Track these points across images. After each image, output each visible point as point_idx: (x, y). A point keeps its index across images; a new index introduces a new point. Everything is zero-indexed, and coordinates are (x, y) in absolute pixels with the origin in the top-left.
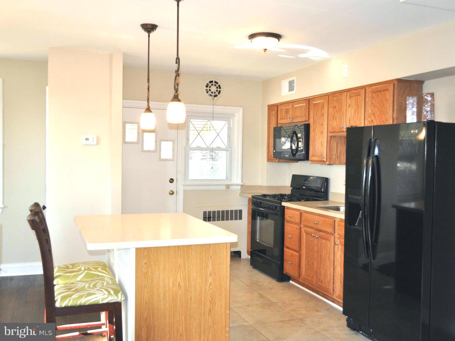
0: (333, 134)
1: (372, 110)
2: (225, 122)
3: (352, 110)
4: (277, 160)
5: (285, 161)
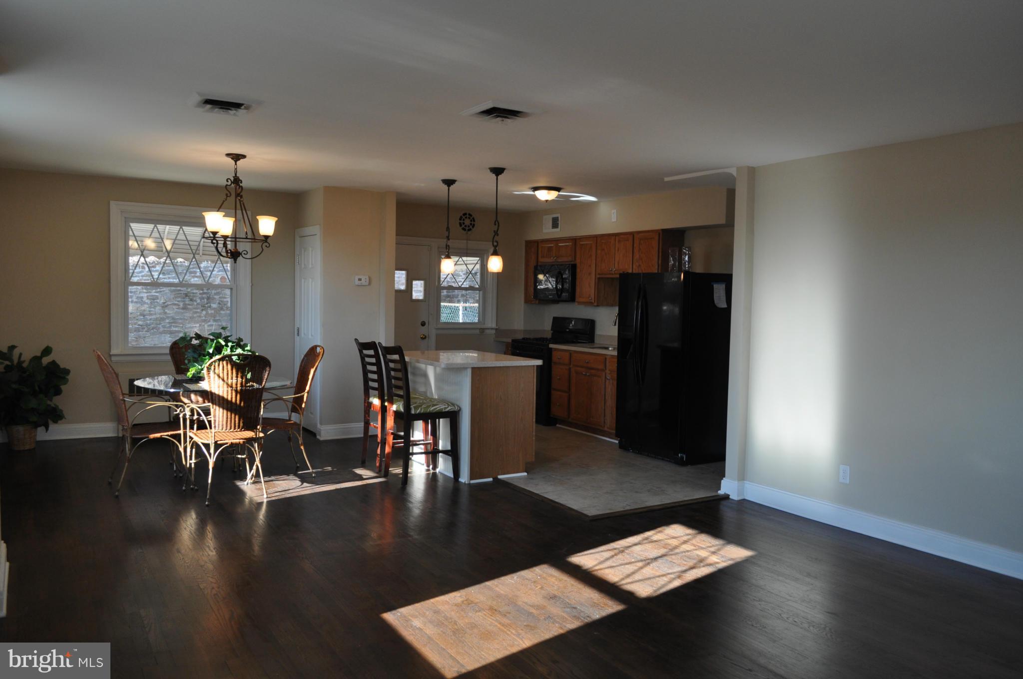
0: (601, 276)
1: (640, 255)
2: (478, 259)
3: (620, 253)
4: (537, 302)
5: (547, 303)
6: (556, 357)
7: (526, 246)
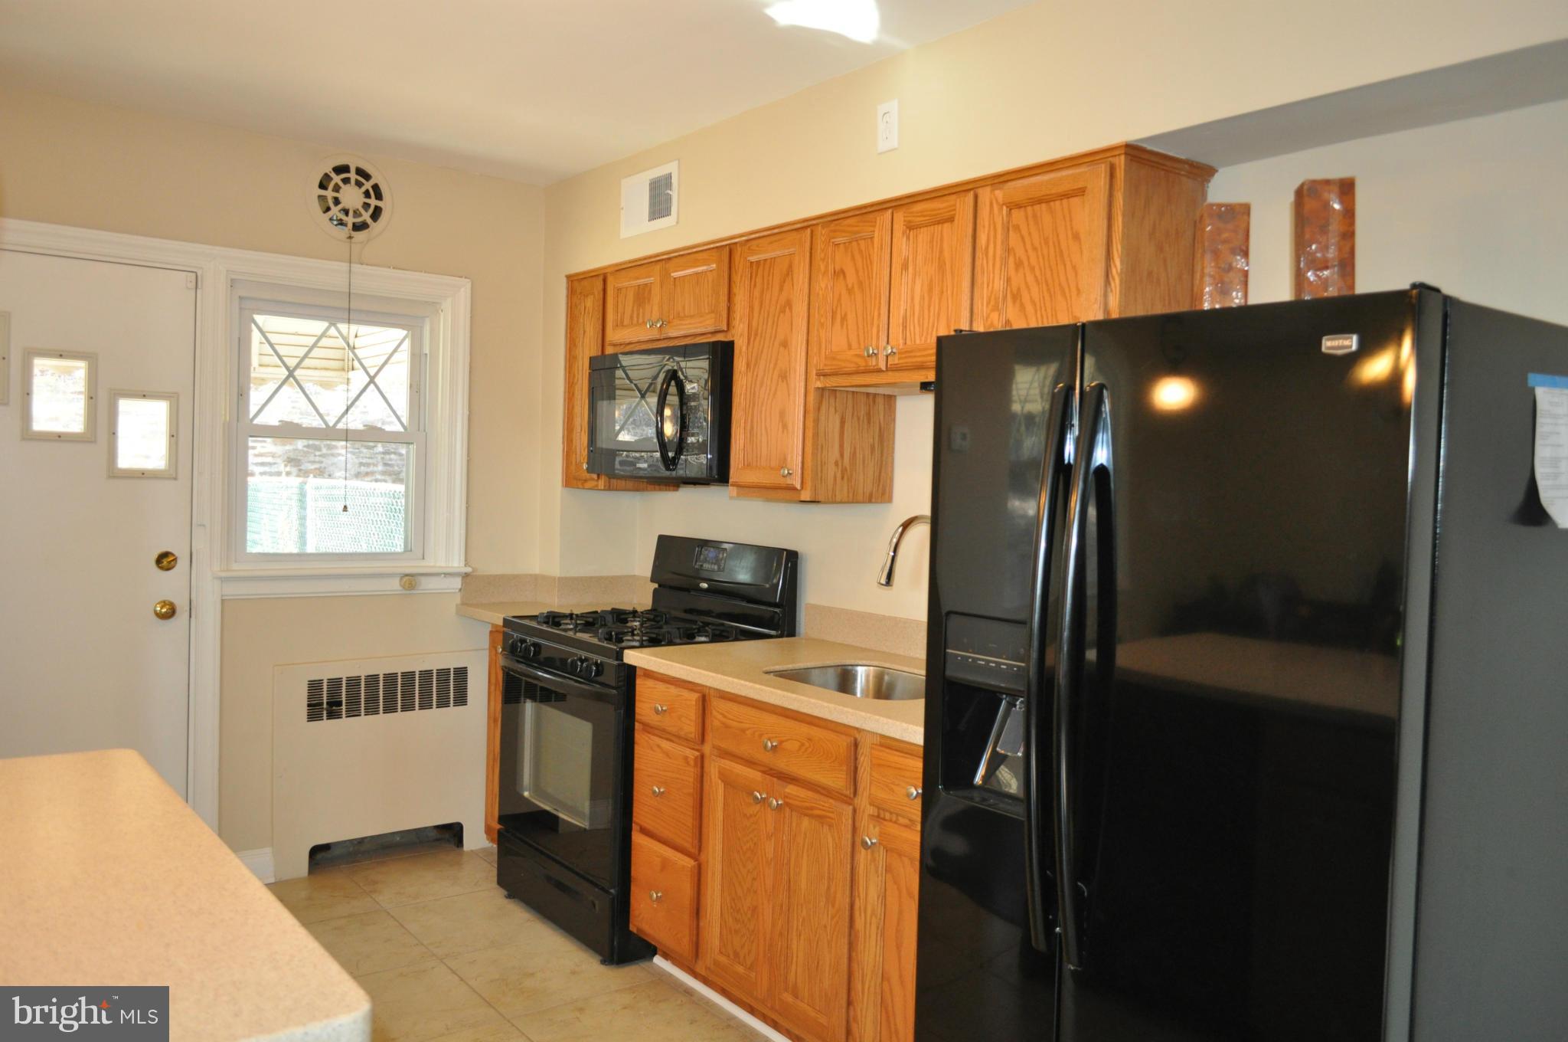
0: (831, 382)
2: (400, 333)
4: (601, 483)
5: (630, 484)
6: (648, 701)
7: (572, 292)
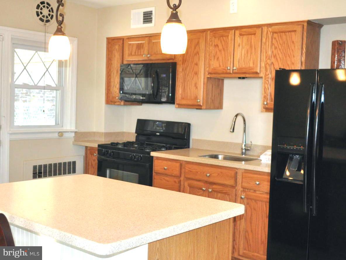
0: (212, 76)
1: (273, 52)
3: (242, 50)
6: (159, 166)
7: (108, 44)
